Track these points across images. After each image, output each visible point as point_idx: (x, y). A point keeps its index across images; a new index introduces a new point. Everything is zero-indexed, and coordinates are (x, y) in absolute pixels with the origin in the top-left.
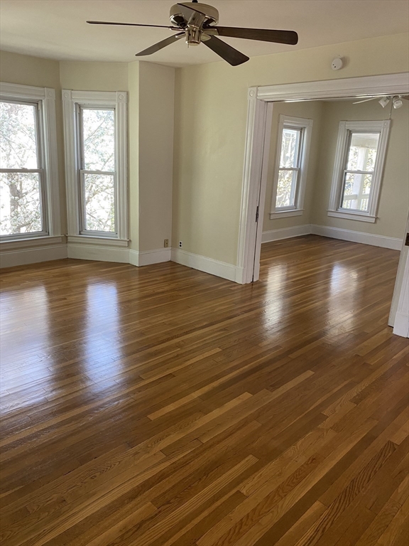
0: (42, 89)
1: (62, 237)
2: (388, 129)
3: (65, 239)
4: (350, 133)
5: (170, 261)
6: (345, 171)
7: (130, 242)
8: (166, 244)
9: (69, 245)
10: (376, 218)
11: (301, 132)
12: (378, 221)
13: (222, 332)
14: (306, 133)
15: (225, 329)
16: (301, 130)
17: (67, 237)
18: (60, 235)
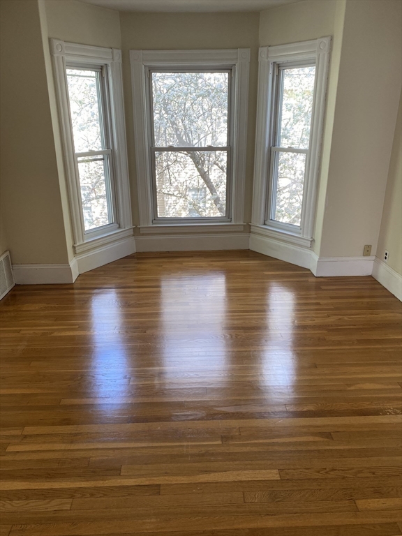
0: (235, 51)
1: (244, 226)
3: (248, 228)
5: (371, 276)
7: (313, 241)
8: (367, 251)
9: (252, 236)
13: (317, 439)
15: (328, 435)
17: (250, 226)
18: (242, 223)
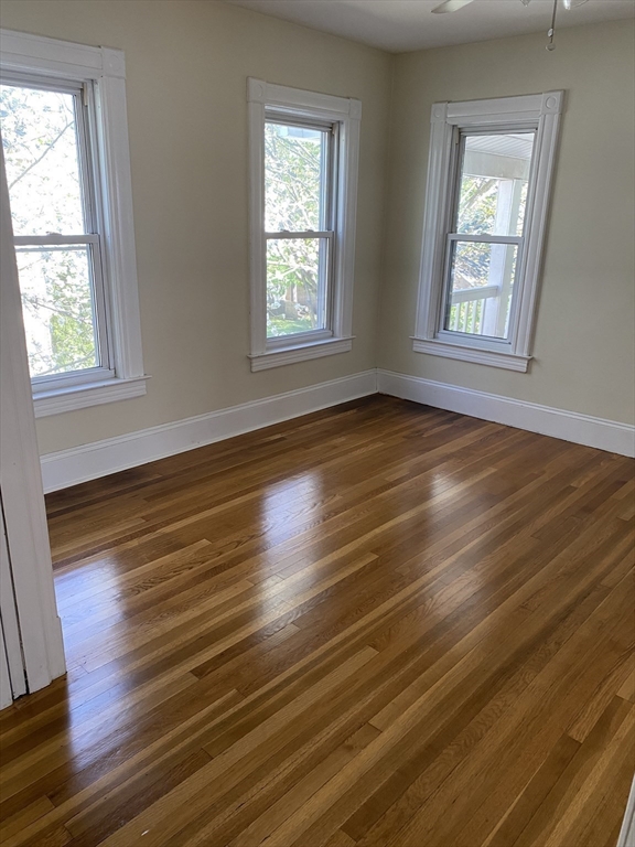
2: (556, 117)
4: (459, 135)
6: (451, 237)
10: (531, 361)
11: (331, 136)
12: (535, 368)
14: (343, 137)
16: (331, 129)
